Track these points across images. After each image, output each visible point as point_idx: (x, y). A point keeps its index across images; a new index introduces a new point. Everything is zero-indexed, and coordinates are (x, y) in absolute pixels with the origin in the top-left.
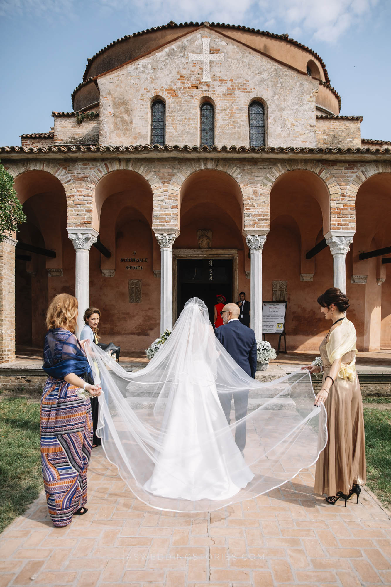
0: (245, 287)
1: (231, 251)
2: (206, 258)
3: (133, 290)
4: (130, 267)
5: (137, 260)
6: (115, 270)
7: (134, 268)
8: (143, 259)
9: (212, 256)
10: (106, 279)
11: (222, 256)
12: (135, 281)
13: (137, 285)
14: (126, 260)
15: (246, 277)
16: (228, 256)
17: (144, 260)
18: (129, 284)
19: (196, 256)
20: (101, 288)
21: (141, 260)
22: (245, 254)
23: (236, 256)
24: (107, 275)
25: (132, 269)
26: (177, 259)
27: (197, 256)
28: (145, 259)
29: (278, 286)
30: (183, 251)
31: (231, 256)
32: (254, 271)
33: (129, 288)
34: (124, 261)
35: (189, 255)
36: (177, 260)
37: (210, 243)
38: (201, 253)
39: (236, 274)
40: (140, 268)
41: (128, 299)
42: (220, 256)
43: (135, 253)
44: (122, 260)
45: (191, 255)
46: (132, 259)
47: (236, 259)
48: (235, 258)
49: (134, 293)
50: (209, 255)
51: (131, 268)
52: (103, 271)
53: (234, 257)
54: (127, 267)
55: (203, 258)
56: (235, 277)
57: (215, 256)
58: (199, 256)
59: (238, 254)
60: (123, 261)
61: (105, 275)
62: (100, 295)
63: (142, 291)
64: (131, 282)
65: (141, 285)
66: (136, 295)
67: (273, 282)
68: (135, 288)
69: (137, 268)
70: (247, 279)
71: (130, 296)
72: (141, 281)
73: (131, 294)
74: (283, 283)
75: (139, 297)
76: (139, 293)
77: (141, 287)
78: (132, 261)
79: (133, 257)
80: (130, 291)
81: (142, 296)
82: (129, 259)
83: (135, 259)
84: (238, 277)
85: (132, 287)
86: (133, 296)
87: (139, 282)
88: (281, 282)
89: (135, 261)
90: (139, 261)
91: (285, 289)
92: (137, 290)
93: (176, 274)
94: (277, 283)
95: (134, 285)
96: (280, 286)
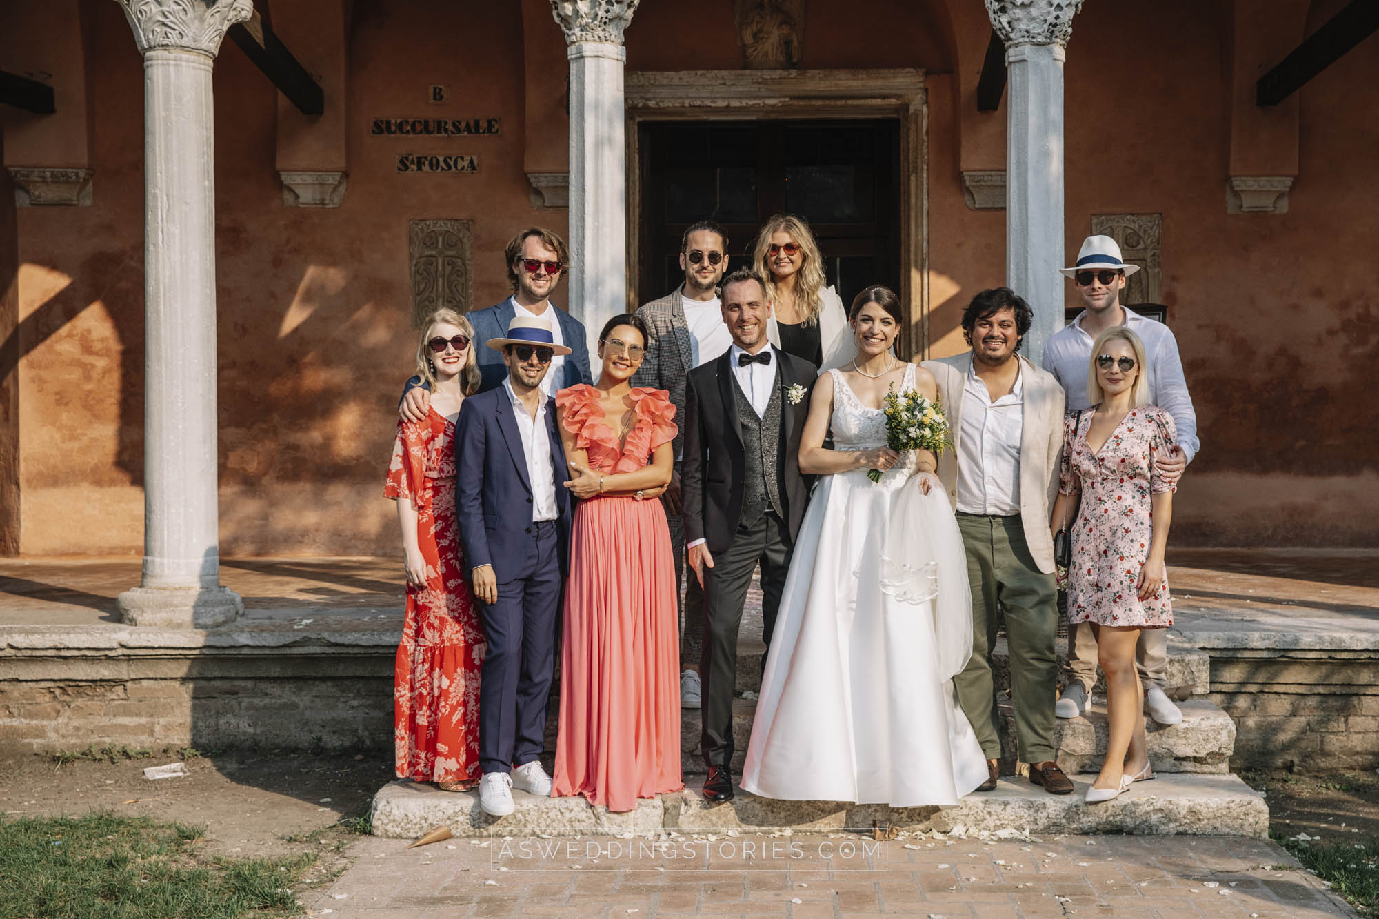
0: (959, 245)
1: (896, 76)
2: (773, 116)
3: (432, 269)
4: (419, 159)
5: (450, 127)
6: (346, 175)
7: (434, 164)
8: (477, 122)
9: (802, 103)
10: (300, 219)
11: (850, 102)
12: (441, 227)
13: (449, 246)
14: (400, 127)
15: (967, 197)
16: (879, 102)
17: (484, 124)
18: (411, 240)
19: (728, 107)
20: (277, 262)
21: (468, 125)
22: (963, 88)
23: (917, 103)
24: (307, 196)
25: (426, 168)
26: (639, 119)
27: (735, 103)
28: (489, 122)
30: (665, 82)
31: (893, 101)
32: (1023, 149)
33: (411, 256)
34: (390, 132)
35: (698, 103)
36: (640, 124)
38: (754, 88)
39: (919, 187)
40: (466, 163)
41: (410, 312)
42: (843, 102)
43: (438, 95)
44: (381, 128)
45: (708, 103)
46: (427, 122)
47: (918, 114)
48: (912, 110)
49: (436, 280)
50: (792, 98)
51: (420, 164)
52: (286, 178)
53: (906, 107)
54: (402, 162)
55: (761, 116)
56: (913, 200)
57: (820, 103)
58: (744, 103)
59: (926, 90)
60: (381, 131)
61: (297, 197)
62: (273, 295)
63: (472, 275)
64: (422, 230)
65: (467, 246)
66: (447, 290)
67: (1095, 221)
68: (440, 260)
69: (452, 163)
70: (972, 207)
71: (418, 298)
72: (471, 223)
73: (422, 287)
74: (1140, 226)
75: (459, 302)
76: (462, 280)
77: (468, 254)
78: (429, 132)
79: (431, 113)
80: (417, 272)
81: (472, 298)
82: (411, 120)
83: (439, 123)
84: (925, 203)
85: (428, 256)
86: (433, 295)
87: (459, 231)
88: (1134, 222)
89: (439, 132)
90: (459, 131)
91: (1154, 255)
92: (453, 268)
93: (634, 194)
94: (1115, 224)
95: (437, 247)
96: (1127, 239)
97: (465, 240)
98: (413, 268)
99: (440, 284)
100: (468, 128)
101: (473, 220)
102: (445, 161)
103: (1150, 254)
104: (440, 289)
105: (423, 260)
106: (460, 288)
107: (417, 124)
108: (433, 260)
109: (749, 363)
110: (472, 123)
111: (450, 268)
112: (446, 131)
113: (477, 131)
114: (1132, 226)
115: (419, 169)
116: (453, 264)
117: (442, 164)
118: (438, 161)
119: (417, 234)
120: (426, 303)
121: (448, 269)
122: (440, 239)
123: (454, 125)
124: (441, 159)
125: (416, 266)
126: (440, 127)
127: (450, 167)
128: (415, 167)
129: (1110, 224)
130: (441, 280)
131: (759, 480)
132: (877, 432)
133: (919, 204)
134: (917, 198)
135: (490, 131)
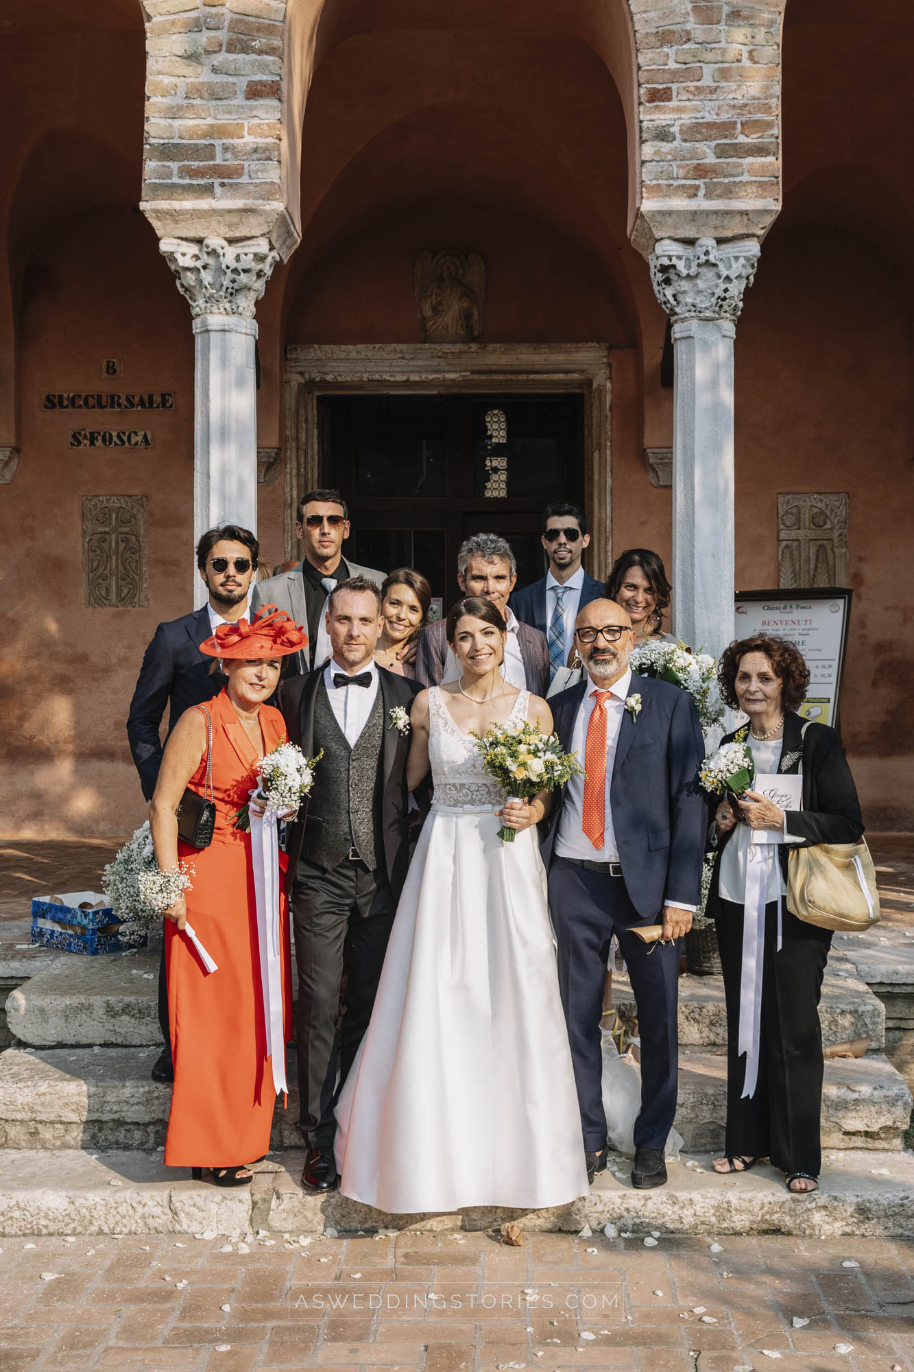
0: (643, 524)
1: (578, 351)
2: (455, 391)
3: (105, 545)
4: (92, 434)
5: (123, 401)
6: (16, 450)
7: (107, 440)
8: (151, 397)
9: (483, 377)
11: (532, 377)
12: (114, 503)
13: (123, 522)
14: (72, 401)
15: (651, 475)
16: (562, 376)
17: (157, 399)
18: (83, 517)
19: (407, 381)
21: (141, 400)
22: (646, 363)
23: (601, 379)
25: (99, 443)
26: (317, 393)
27: (414, 378)
28: (163, 396)
29: (806, 518)
30: (343, 355)
31: (576, 376)
32: (690, 433)
33: (84, 532)
34: (62, 406)
35: (377, 377)
36: (319, 399)
37: (476, 317)
38: (434, 362)
39: (602, 464)
40: (140, 438)
41: (83, 590)
42: (524, 377)
43: (111, 369)
44: (53, 402)
45: (387, 377)
46: (100, 397)
47: (601, 390)
48: (595, 385)
49: (109, 557)
50: (473, 372)
51: (92, 439)
53: (589, 383)
54: (74, 437)
55: (442, 391)
56: (596, 477)
57: (501, 377)
58: (424, 377)
59: (610, 365)
60: (53, 406)
63: (146, 552)
64: (95, 506)
65: (141, 523)
66: (121, 567)
67: (781, 499)
68: (114, 536)
69: (125, 438)
70: (656, 485)
71: (92, 575)
72: (144, 500)
73: (95, 564)
74: (827, 505)
75: (133, 579)
76: (136, 557)
77: (142, 531)
78: (101, 406)
79: (104, 387)
80: (90, 549)
81: (147, 574)
82: (83, 395)
83: (112, 397)
84: (609, 480)
85: (100, 533)
86: (107, 573)
87: (133, 507)
88: (821, 501)
89: (112, 406)
90: (133, 405)
91: (841, 535)
92: (127, 545)
93: (312, 470)
94: (801, 504)
95: (110, 524)
96: (813, 518)
97: (139, 516)
98: (86, 545)
99: (114, 561)
100: (142, 401)
101: (146, 496)
102: (118, 436)
103: (837, 533)
104: (114, 566)
105: (96, 537)
106: (133, 565)
107: (90, 399)
108: (107, 536)
109: (346, 684)
110: (146, 398)
111: (124, 545)
112: (119, 405)
113: (151, 406)
114: (819, 505)
115: (92, 444)
116: (126, 541)
117: (115, 439)
118: (111, 436)
119: (90, 510)
120: (100, 580)
121: (122, 545)
122: (114, 515)
123: (127, 399)
124: (114, 434)
125: (89, 542)
126: (113, 401)
127: (123, 443)
128: (88, 443)
129: (796, 503)
130: (114, 557)
131: (344, 817)
132: (474, 766)
133: (603, 482)
134: (600, 473)
135: (164, 406)
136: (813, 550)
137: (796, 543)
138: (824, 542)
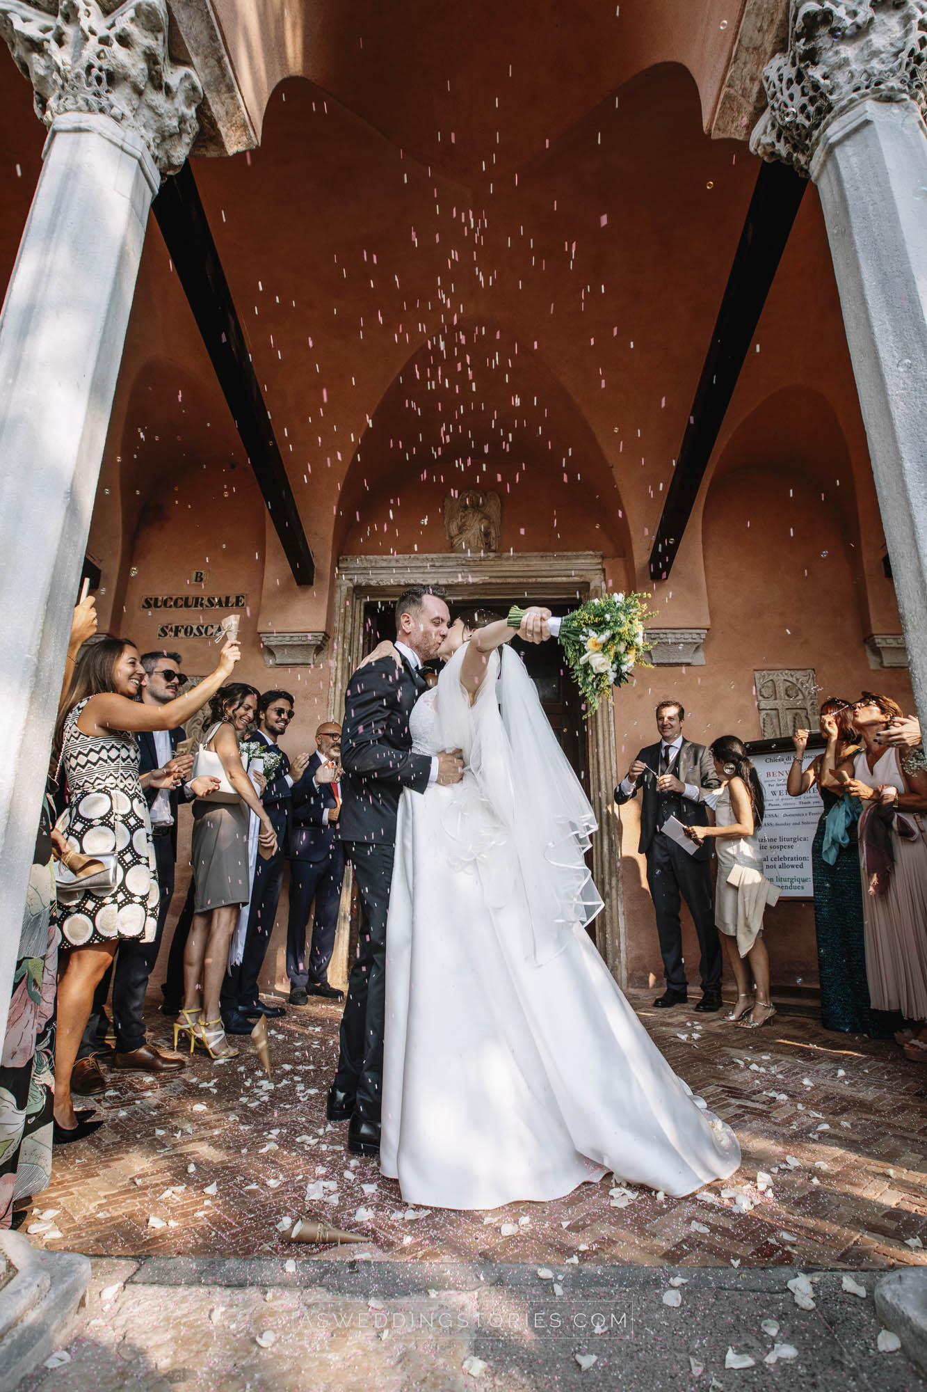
1: (577, 557)
2: (476, 597)
4: (177, 627)
5: (205, 602)
7: (188, 632)
8: (228, 598)
9: (499, 581)
11: (539, 580)
14: (165, 603)
16: (564, 579)
17: (233, 600)
21: (220, 601)
22: (636, 562)
23: (597, 581)
25: (182, 634)
26: (365, 600)
27: (443, 582)
28: (238, 598)
29: (781, 690)
30: (384, 564)
31: (576, 579)
34: (156, 606)
36: (366, 607)
38: (459, 569)
40: (215, 630)
42: (534, 580)
43: (199, 578)
44: (150, 603)
46: (187, 599)
47: (597, 591)
48: (592, 585)
50: (491, 577)
51: (177, 631)
54: (162, 630)
55: (465, 597)
57: (514, 580)
58: (450, 581)
59: (603, 570)
60: (150, 606)
67: (757, 675)
69: (203, 631)
70: (650, 662)
74: (797, 680)
78: (187, 605)
79: (191, 591)
82: (174, 598)
83: (197, 599)
88: (792, 676)
89: (196, 606)
90: (212, 605)
91: (812, 704)
93: (357, 659)
94: (774, 678)
96: (786, 690)
100: (220, 603)
102: (198, 629)
103: (808, 703)
107: (179, 601)
110: (223, 599)
112: (202, 605)
113: (227, 605)
114: (790, 679)
115: (176, 635)
117: (195, 631)
118: (192, 629)
123: (209, 600)
124: (195, 627)
126: (197, 602)
127: (201, 634)
128: (173, 634)
129: (771, 678)
135: (237, 605)
136: (789, 718)
137: (774, 712)
138: (798, 711)
